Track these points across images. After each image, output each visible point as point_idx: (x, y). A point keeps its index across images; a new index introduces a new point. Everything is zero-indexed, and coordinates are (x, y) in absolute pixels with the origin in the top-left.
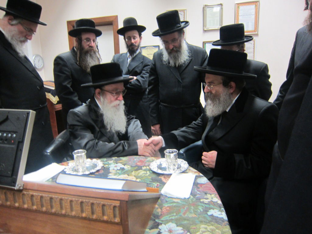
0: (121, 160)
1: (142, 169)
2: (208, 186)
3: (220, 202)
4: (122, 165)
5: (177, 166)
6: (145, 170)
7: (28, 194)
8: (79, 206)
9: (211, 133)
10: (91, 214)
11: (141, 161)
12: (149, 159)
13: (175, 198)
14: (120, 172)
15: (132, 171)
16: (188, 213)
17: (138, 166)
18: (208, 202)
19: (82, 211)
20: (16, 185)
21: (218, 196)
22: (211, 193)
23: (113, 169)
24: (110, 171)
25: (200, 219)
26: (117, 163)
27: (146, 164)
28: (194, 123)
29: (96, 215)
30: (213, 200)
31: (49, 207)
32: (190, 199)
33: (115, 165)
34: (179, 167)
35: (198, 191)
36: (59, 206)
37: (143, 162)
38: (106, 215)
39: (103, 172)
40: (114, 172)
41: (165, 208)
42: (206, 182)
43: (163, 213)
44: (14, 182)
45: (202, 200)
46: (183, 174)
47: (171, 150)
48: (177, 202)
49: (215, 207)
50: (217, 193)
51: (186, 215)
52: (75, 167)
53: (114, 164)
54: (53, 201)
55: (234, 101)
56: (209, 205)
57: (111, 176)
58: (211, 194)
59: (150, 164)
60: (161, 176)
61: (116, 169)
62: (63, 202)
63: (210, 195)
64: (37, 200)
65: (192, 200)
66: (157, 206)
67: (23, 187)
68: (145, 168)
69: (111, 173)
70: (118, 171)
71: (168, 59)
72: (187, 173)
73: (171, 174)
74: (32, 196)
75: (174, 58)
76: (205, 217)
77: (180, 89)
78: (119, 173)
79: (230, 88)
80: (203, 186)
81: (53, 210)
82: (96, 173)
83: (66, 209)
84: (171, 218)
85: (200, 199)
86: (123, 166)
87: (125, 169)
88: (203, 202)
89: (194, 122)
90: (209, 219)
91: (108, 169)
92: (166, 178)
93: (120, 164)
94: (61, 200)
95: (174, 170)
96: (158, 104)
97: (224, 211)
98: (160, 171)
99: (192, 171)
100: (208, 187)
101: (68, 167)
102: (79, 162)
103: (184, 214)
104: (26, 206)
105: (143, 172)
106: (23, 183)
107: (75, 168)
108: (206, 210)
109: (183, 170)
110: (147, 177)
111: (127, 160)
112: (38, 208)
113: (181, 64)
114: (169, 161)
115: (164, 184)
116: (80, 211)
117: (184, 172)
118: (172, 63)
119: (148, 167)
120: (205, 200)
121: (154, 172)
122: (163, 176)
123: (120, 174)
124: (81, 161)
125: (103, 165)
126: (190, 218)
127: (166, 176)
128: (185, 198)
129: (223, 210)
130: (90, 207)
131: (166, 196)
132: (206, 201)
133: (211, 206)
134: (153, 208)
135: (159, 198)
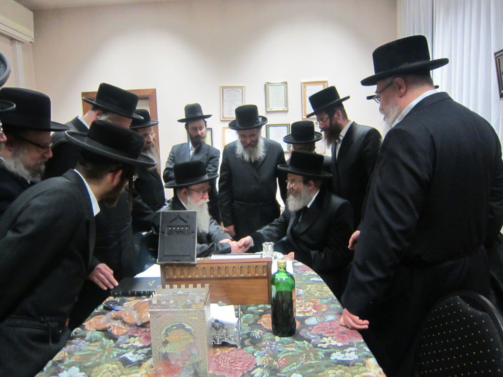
28: (277, 221)
71: (243, 154)
75: (249, 152)
77: (258, 186)
79: (310, 186)
96: (232, 202)
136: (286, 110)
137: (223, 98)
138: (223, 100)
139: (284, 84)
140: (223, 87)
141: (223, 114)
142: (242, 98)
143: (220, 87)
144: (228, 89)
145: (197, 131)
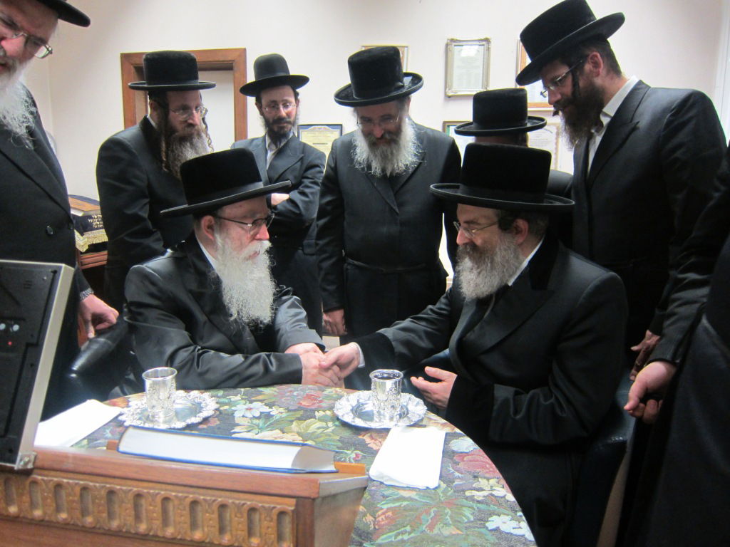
0: (260, 394)
1: (315, 417)
2: (478, 458)
3: (511, 497)
4: (265, 407)
5: (398, 410)
6: (321, 419)
7: (46, 483)
8: (187, 512)
9: (471, 336)
10: (217, 533)
11: (309, 397)
12: (328, 391)
13: (403, 488)
14: (260, 422)
15: (292, 421)
16: (439, 525)
17: (306, 411)
18: (484, 496)
19: (194, 525)
20: (18, 459)
21: (503, 482)
22: (487, 475)
23: (243, 416)
24: (237, 420)
25: (471, 538)
26: (251, 402)
27: (323, 405)
28: (431, 310)
29: (231, 534)
30: (494, 493)
31: (105, 515)
32: (439, 491)
33: (246, 407)
34: (404, 414)
35: (458, 471)
36: (133, 513)
37: (315, 400)
38: (258, 535)
39: (218, 423)
40: (245, 422)
41: (383, 514)
42: (471, 449)
43: (379, 526)
44: (11, 451)
45: (468, 493)
46: (416, 429)
47: (385, 371)
48: (410, 499)
49: (502, 510)
50: (501, 476)
51: (436, 531)
52: (146, 410)
53: (245, 404)
54: (115, 498)
55: (525, 264)
56: (487, 504)
57: (240, 432)
58: (488, 479)
59: (334, 404)
60: (363, 433)
61: (249, 415)
62: (143, 502)
63: (485, 481)
64: (71, 498)
65: (445, 492)
66: (361, 508)
67: (34, 463)
68: (321, 413)
69: (238, 425)
70: (256, 421)
71: (368, 159)
72: (425, 426)
73: (387, 430)
74: (59, 486)
75: (381, 156)
76: (481, 535)
77: (395, 229)
78: (258, 426)
79: (517, 234)
80: (465, 459)
81: (115, 524)
82: (201, 426)
83: (150, 520)
84: (400, 537)
85: (464, 491)
86: (266, 409)
87: (272, 416)
88: (472, 498)
89: (430, 306)
90: (492, 539)
91: (232, 415)
92: (376, 440)
93: (259, 403)
94: (138, 496)
95: (391, 418)
96: (342, 260)
97: (524, 518)
98: (359, 422)
99: (436, 423)
100: (477, 461)
101: (129, 409)
102: (159, 399)
103: (431, 527)
104: (38, 513)
105: (319, 424)
106: (35, 453)
107: (146, 413)
108: (482, 519)
109: (415, 419)
110: (330, 436)
111: (276, 394)
112: (72, 518)
113: (397, 171)
114: (382, 397)
115: (374, 453)
116: (187, 526)
117: (416, 425)
118: (376, 168)
119: (328, 413)
120: (475, 493)
121: (345, 425)
122: (369, 434)
123: (261, 429)
124: (163, 394)
125: (217, 406)
126: (446, 537)
127: (374, 435)
128: (428, 488)
129: (521, 516)
130: (215, 516)
131: (382, 483)
132: (479, 495)
133: (493, 507)
134: (355, 513)
135: (365, 488)
145: (278, 109)
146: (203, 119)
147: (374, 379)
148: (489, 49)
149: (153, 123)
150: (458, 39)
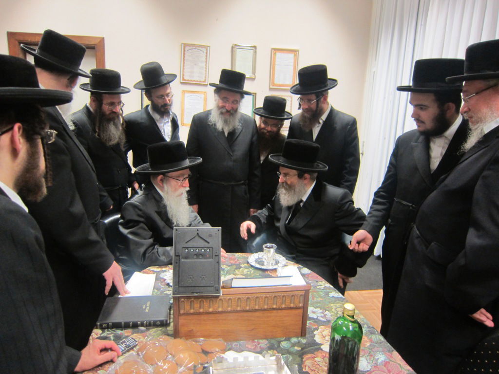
1: (242, 267)
2: (313, 275)
15: (234, 270)
16: (315, 299)
18: (323, 287)
22: (320, 280)
25: (327, 301)
30: (326, 286)
35: (310, 280)
37: (234, 260)
45: (318, 287)
49: (331, 291)
51: (315, 300)
55: (309, 191)
56: (326, 290)
59: (247, 261)
60: (266, 271)
63: (321, 282)
68: (243, 265)
72: (288, 266)
73: (275, 269)
76: (329, 299)
77: (231, 164)
80: (310, 276)
85: (316, 287)
88: (320, 289)
90: (333, 299)
92: (272, 273)
99: (290, 264)
108: (327, 294)
117: (285, 266)
120: (320, 287)
122: (269, 271)
127: (271, 271)
133: (328, 290)
136: (253, 77)
137: (184, 57)
138: (184, 60)
139: (253, 48)
140: (184, 44)
141: (183, 75)
142: (206, 59)
143: (182, 44)
144: (191, 48)
145: (165, 98)
146: (121, 109)
147: (265, 248)
148: (256, 52)
149: (91, 110)
150: (239, 45)
